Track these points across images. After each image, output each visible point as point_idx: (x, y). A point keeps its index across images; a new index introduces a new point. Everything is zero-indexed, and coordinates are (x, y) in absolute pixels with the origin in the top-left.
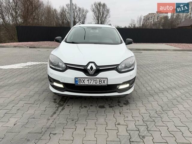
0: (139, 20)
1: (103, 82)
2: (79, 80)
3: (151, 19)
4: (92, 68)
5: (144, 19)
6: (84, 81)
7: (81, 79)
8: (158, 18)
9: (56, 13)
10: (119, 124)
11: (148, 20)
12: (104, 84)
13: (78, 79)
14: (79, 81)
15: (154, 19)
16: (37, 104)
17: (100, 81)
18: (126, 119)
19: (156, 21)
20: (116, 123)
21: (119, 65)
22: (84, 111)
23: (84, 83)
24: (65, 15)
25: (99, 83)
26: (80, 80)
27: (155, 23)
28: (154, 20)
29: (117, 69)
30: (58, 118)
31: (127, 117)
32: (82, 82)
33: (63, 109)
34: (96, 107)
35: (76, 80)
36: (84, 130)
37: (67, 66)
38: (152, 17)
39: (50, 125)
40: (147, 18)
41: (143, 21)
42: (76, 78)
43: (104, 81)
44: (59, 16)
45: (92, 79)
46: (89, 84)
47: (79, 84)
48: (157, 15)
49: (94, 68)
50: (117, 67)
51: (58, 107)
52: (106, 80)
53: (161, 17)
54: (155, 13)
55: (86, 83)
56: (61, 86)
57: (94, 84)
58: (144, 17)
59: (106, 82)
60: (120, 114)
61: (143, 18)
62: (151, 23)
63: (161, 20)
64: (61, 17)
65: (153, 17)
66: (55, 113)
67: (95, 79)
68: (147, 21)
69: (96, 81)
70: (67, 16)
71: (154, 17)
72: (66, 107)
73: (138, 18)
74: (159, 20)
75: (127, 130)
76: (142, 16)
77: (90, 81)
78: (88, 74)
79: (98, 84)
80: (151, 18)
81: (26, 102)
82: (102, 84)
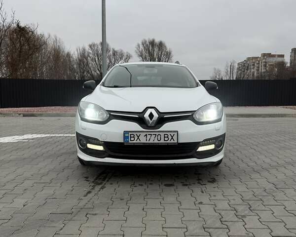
0: (229, 70)
1: (170, 137)
2: (131, 135)
3: (254, 68)
4: (151, 116)
5: (238, 69)
6: (138, 137)
7: (135, 134)
8: (265, 66)
9: (70, 60)
10: (201, 203)
11: (248, 69)
12: (172, 141)
13: (130, 133)
14: (131, 137)
15: (258, 67)
16: (57, 183)
17: (166, 136)
18: (213, 198)
19: (263, 71)
20: (197, 202)
21: (195, 111)
22: (139, 190)
23: (138, 141)
24: (87, 64)
25: (165, 140)
26: (133, 136)
27: (261, 75)
28: (258, 70)
29: (193, 118)
30: (96, 197)
31: (215, 196)
32: (136, 139)
33: (102, 188)
34: (160, 185)
35: (126, 135)
36: (143, 209)
37: (110, 114)
38: (254, 65)
39: (85, 206)
40: (245, 66)
41: (237, 72)
42: (125, 132)
43: (172, 137)
44: (75, 66)
45: (152, 134)
46: (148, 142)
47: (130, 142)
48: (264, 60)
49: (156, 115)
50: (192, 115)
51: (94, 187)
52: (176, 134)
53: (272, 63)
54: (260, 56)
55: (143, 140)
56: (101, 148)
57: (156, 141)
58: (239, 64)
59: (175, 138)
60: (203, 192)
61: (236, 66)
62: (253, 75)
63: (272, 70)
64: (79, 67)
65: (256, 65)
66: (89, 192)
67: (157, 134)
68: (244, 71)
69: (159, 136)
70: (90, 65)
71: (259, 63)
72: (108, 186)
73: (227, 66)
74: (267, 68)
75: (215, 210)
76: (234, 62)
77: (149, 137)
78: (145, 125)
79: (162, 141)
80: (252, 67)
81: (36, 181)
82: (168, 142)
